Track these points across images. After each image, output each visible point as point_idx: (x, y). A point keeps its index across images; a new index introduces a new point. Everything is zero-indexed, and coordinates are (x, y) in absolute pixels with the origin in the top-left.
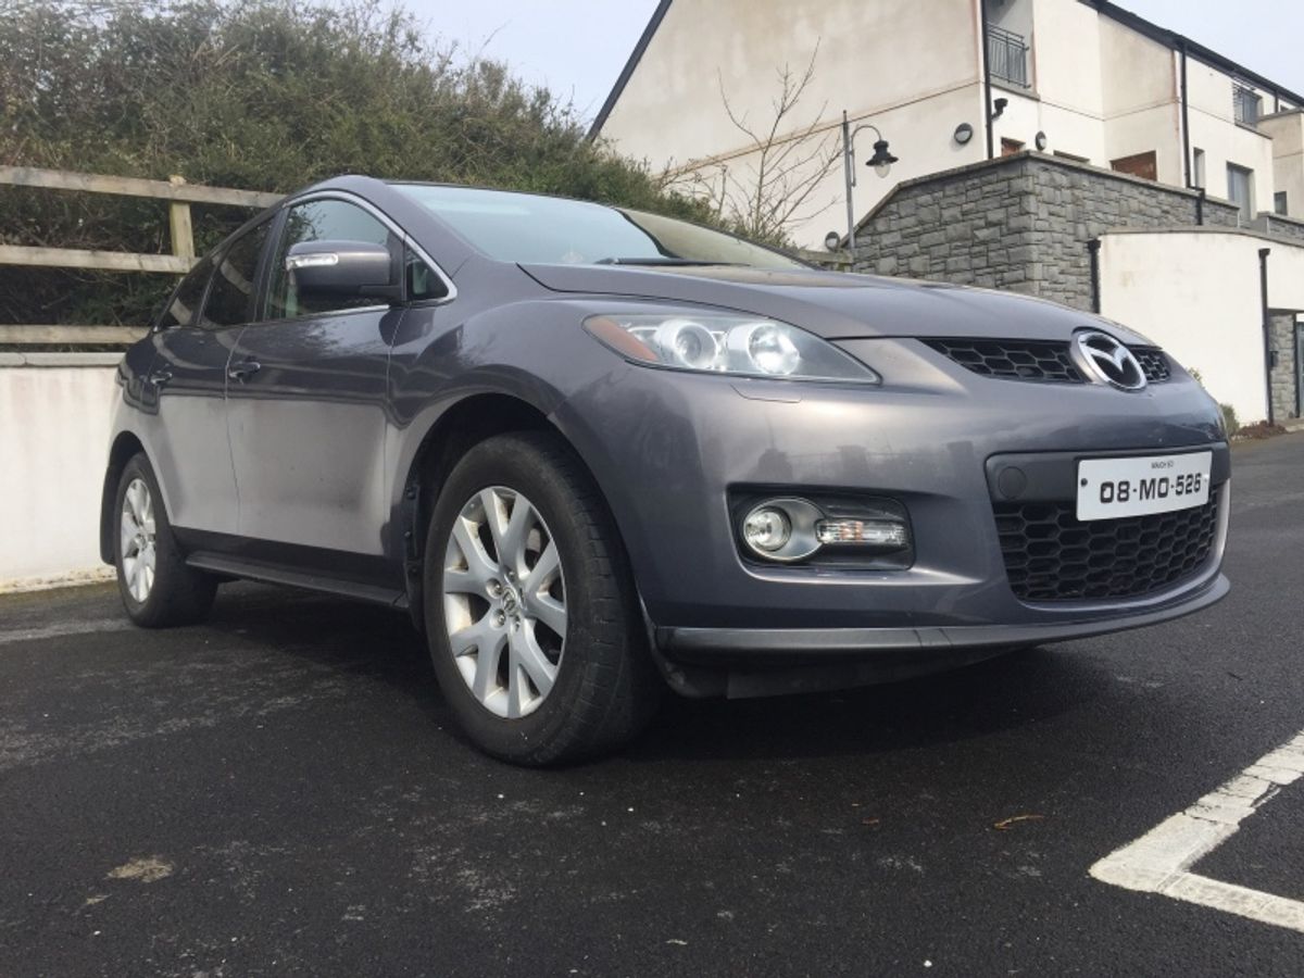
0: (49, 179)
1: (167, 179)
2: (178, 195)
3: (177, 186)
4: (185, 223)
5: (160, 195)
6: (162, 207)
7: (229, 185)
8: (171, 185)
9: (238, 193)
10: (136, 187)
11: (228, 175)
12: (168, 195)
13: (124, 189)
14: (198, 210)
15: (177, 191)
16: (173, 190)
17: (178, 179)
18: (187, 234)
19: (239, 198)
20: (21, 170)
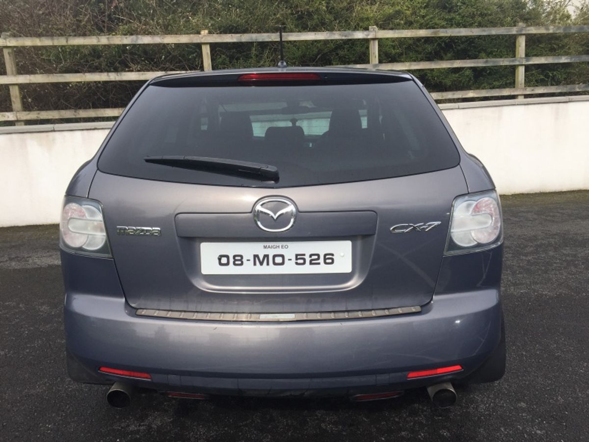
0: (146, 40)
1: (199, 33)
2: (203, 41)
3: (205, 37)
4: (208, 53)
5: (195, 41)
6: (199, 46)
7: (230, 32)
8: (200, 36)
9: (232, 36)
10: (184, 39)
11: (229, 26)
12: (199, 41)
13: (180, 40)
14: (214, 46)
15: (204, 39)
16: (202, 38)
17: (204, 32)
18: (208, 59)
19: (232, 38)
20: (134, 37)
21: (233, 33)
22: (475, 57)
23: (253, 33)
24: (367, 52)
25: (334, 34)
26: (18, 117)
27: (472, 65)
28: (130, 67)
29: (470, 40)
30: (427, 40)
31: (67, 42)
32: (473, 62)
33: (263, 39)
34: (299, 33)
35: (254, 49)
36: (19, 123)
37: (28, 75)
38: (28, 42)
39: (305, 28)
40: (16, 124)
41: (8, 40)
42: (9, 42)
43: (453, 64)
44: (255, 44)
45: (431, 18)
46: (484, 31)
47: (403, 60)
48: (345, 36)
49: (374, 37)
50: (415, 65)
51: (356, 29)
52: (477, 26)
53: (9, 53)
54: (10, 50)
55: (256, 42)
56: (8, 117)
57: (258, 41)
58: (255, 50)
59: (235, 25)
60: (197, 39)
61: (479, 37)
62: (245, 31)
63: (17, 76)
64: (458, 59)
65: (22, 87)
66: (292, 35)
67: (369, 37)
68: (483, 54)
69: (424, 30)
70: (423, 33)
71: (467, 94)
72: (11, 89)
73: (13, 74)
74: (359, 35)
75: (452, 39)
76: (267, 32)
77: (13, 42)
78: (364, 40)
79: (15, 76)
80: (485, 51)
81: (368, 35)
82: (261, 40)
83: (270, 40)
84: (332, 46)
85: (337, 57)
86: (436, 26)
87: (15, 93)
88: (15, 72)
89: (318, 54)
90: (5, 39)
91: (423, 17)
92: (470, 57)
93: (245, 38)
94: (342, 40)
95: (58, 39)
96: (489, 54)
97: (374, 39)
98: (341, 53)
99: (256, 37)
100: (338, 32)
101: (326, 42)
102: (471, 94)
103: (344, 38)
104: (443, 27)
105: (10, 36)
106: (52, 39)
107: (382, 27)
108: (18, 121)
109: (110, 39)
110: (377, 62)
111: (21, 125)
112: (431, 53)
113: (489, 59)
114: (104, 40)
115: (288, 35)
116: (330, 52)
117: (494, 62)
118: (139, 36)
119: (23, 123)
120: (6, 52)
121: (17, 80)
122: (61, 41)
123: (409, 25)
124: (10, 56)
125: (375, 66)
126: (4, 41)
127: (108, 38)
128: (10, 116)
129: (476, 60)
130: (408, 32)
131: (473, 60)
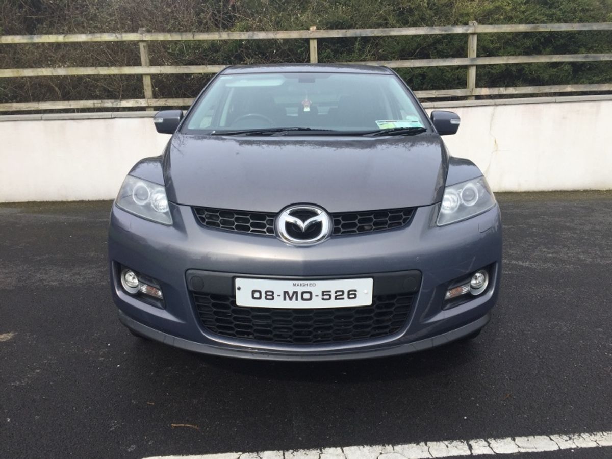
0: (261, 35)
1: (308, 29)
2: (311, 36)
3: (313, 33)
4: (315, 48)
5: (304, 37)
6: (307, 41)
7: (336, 28)
8: (309, 32)
9: (338, 31)
10: (294, 35)
11: (336, 23)
12: (307, 37)
13: (290, 36)
14: (320, 41)
15: (312, 34)
16: (311, 33)
17: (313, 28)
18: (315, 53)
19: (338, 34)
20: (250, 33)
21: (339, 29)
22: (575, 52)
23: (357, 28)
24: (465, 47)
25: (435, 29)
26: (149, 104)
27: (571, 60)
28: (245, 60)
29: (570, 35)
30: (526, 34)
31: (193, 37)
32: (572, 57)
33: (366, 34)
34: (401, 29)
35: (357, 43)
36: (149, 109)
37: (159, 67)
38: (161, 37)
39: (405, 24)
40: (147, 109)
41: (144, 34)
42: (145, 37)
43: (552, 58)
44: (358, 39)
45: (532, 14)
46: (585, 26)
47: (500, 54)
48: (445, 31)
49: (474, 32)
50: (513, 59)
51: (456, 24)
52: (578, 21)
53: (144, 47)
54: (144, 44)
55: (359, 37)
56: (141, 103)
57: (362, 36)
58: (358, 45)
59: (341, 21)
60: (306, 35)
61: (580, 32)
62: (350, 27)
63: (150, 67)
64: (557, 54)
65: (153, 76)
66: (393, 31)
67: (469, 32)
68: (583, 50)
69: (524, 25)
70: (522, 28)
71: (564, 88)
72: (144, 79)
73: (146, 65)
74: (459, 30)
75: (552, 34)
76: (370, 27)
77: (148, 37)
78: (462, 34)
79: (148, 67)
80: (585, 46)
81: (468, 30)
82: (364, 35)
83: (373, 35)
84: (432, 40)
85: (435, 51)
86: (536, 22)
87: (147, 81)
88: (148, 64)
89: (417, 49)
90: (142, 34)
91: (524, 12)
92: (570, 52)
93: (350, 33)
94: (441, 35)
95: (186, 35)
96: (589, 50)
97: (473, 34)
98: (439, 47)
99: (360, 32)
100: (438, 27)
101: (425, 37)
102: (569, 89)
103: (443, 33)
104: (543, 22)
105: (145, 31)
106: (181, 35)
107: (481, 22)
108: (149, 107)
109: (230, 35)
110: (475, 56)
111: (151, 110)
112: (529, 48)
113: (589, 55)
114: (225, 36)
115: (390, 30)
116: (429, 46)
117: (594, 57)
118: (255, 32)
119: (152, 109)
120: (142, 45)
121: (150, 71)
122: (188, 37)
123: (509, 20)
124: (145, 49)
125: (473, 59)
126: (141, 36)
127: (228, 34)
128: (142, 103)
129: (576, 55)
130: (507, 27)
131: (573, 55)
